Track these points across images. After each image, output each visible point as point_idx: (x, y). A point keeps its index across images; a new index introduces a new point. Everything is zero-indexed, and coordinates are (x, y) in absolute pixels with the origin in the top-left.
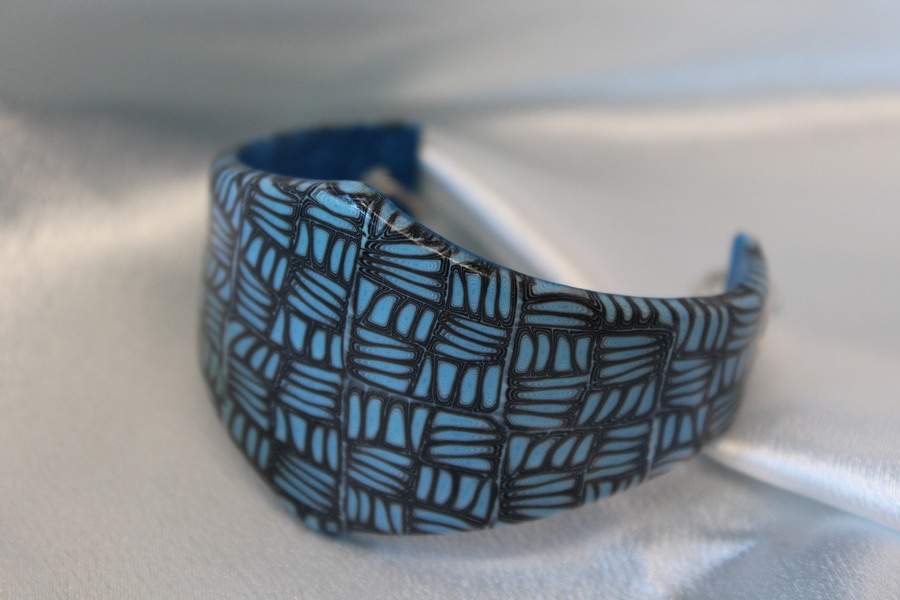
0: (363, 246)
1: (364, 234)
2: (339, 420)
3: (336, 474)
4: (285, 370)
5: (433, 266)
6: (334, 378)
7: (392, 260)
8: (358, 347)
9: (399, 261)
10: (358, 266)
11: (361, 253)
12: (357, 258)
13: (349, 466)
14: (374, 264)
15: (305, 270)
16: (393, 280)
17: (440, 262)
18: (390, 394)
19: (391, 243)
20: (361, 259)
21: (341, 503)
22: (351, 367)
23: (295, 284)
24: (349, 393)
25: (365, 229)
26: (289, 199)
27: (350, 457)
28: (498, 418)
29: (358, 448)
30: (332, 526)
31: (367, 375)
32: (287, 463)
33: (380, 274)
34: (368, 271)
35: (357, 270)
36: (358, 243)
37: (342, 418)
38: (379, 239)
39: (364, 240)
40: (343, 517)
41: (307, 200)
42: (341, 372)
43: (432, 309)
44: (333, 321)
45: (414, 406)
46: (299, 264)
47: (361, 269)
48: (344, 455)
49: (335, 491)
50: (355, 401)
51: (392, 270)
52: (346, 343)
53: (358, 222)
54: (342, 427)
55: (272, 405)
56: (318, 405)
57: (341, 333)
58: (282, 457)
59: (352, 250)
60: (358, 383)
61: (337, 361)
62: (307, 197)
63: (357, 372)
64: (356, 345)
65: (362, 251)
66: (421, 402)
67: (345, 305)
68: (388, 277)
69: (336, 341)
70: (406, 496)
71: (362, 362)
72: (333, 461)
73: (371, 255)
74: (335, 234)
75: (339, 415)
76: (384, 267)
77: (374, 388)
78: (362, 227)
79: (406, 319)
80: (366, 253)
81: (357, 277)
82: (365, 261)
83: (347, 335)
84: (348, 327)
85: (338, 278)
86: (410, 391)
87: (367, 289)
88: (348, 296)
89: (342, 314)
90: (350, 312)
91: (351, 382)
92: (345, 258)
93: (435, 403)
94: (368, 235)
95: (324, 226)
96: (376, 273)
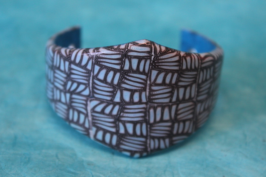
0: (152, 59)
1: (153, 55)
2: (146, 119)
3: (146, 137)
4: (122, 110)
5: (177, 58)
6: (144, 106)
7: (163, 61)
8: (152, 93)
9: (166, 60)
10: (151, 66)
11: (152, 62)
12: (150, 64)
13: (150, 132)
14: (157, 64)
15: (128, 74)
16: (164, 67)
17: (178, 56)
18: (164, 104)
19: (163, 55)
20: (152, 64)
21: (148, 145)
22: (150, 100)
23: (124, 80)
24: (150, 108)
26: (118, 52)
27: (151, 129)
28: (194, 100)
29: (154, 125)
30: (145, 154)
31: (156, 101)
32: (125, 140)
33: (159, 67)
34: (155, 67)
35: (151, 68)
37: (147, 118)
38: (158, 55)
39: (153, 57)
40: (149, 150)
41: (127, 51)
42: (146, 103)
43: (176, 72)
44: (142, 87)
45: (172, 105)
46: (125, 73)
47: (152, 67)
48: (149, 130)
49: (146, 142)
50: (152, 111)
51: (163, 64)
52: (147, 93)
53: (149, 52)
54: (148, 121)
55: (117, 123)
56: (137, 117)
57: (145, 90)
58: (123, 139)
59: (148, 62)
60: (152, 104)
61: (144, 100)
63: (152, 101)
64: (151, 93)
65: (152, 61)
66: (174, 103)
67: (146, 81)
68: (162, 67)
69: (143, 94)
70: (170, 135)
71: (154, 97)
72: (144, 133)
73: (156, 61)
74: (140, 59)
75: (146, 117)
76: (160, 64)
77: (158, 104)
78: (152, 53)
79: (169, 78)
80: (154, 61)
81: (150, 71)
82: (153, 64)
83: (148, 90)
84: (148, 88)
85: (143, 73)
86: (171, 101)
87: (154, 73)
88: (147, 78)
89: (145, 84)
90: (148, 82)
91: (150, 105)
92: (145, 66)
93: (179, 102)
95: (135, 57)
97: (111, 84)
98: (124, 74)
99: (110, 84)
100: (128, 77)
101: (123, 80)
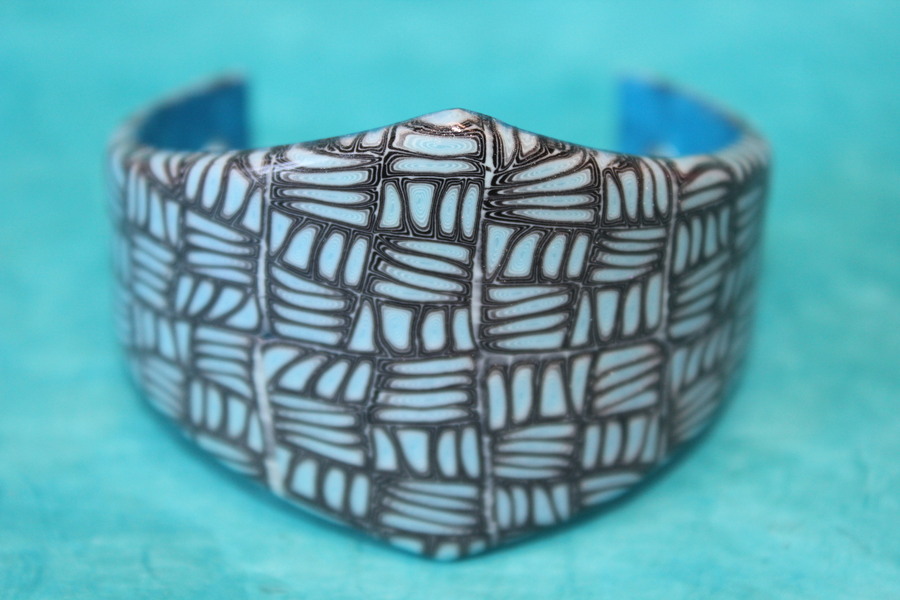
0: (488, 184)
1: (488, 169)
2: (476, 414)
3: (479, 482)
4: (383, 379)
5: (583, 178)
6: (464, 363)
7: (530, 189)
8: (494, 315)
9: (540, 187)
10: (483, 212)
11: (486, 195)
12: (480, 201)
13: (495, 464)
14: (506, 203)
15: (400, 244)
16: (534, 214)
17: (588, 170)
18: (542, 356)
19: (527, 168)
20: (487, 203)
21: (488, 513)
22: (486, 341)
23: (385, 266)
24: (487, 373)
25: (489, 162)
26: (358, 162)
27: (495, 452)
28: (660, 335)
29: (505, 437)
30: (477, 546)
31: (509, 344)
32: (400, 494)
33: (515, 212)
34: (499, 214)
35: (483, 217)
36: (481, 183)
37: (480, 409)
38: (511, 168)
39: (489, 176)
40: (492, 529)
41: (390, 154)
42: (472, 354)
43: (585, 232)
44: (454, 293)
45: (572, 358)
46: (388, 239)
47: (487, 215)
48: (487, 453)
49: (478, 502)
50: (495, 382)
51: (531, 201)
52: (476, 315)
53: (476, 158)
54: (481, 420)
55: (367, 431)
56: (442, 406)
57: (467, 304)
58: (391, 490)
59: (472, 195)
60: (497, 358)
61: (464, 341)
62: (388, 150)
63: (495, 345)
64: (490, 312)
65: (486, 192)
66: (582, 350)
67: (468, 268)
68: (527, 213)
69: (461, 317)
70: (572, 472)
71: (501, 330)
72: (472, 466)
73: (501, 192)
74: (440, 184)
75: (476, 406)
76: (520, 202)
77: (520, 356)
78: (484, 161)
79: (554, 256)
80: (493, 193)
81: (481, 229)
82: (493, 203)
83: (476, 304)
84: (476, 293)
85: (456, 237)
86: (566, 344)
87: (498, 236)
88: (471, 256)
89: (466, 281)
90: (477, 273)
91: (487, 362)
92: (461, 208)
93: (597, 345)
94: (493, 169)
95: (423, 178)
96: (511, 213)
97: (338, 284)
98: (384, 243)
99: (331, 285)
100: (397, 256)
101: (380, 268)
